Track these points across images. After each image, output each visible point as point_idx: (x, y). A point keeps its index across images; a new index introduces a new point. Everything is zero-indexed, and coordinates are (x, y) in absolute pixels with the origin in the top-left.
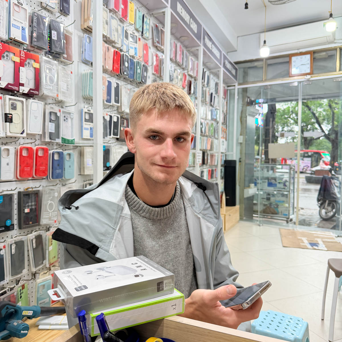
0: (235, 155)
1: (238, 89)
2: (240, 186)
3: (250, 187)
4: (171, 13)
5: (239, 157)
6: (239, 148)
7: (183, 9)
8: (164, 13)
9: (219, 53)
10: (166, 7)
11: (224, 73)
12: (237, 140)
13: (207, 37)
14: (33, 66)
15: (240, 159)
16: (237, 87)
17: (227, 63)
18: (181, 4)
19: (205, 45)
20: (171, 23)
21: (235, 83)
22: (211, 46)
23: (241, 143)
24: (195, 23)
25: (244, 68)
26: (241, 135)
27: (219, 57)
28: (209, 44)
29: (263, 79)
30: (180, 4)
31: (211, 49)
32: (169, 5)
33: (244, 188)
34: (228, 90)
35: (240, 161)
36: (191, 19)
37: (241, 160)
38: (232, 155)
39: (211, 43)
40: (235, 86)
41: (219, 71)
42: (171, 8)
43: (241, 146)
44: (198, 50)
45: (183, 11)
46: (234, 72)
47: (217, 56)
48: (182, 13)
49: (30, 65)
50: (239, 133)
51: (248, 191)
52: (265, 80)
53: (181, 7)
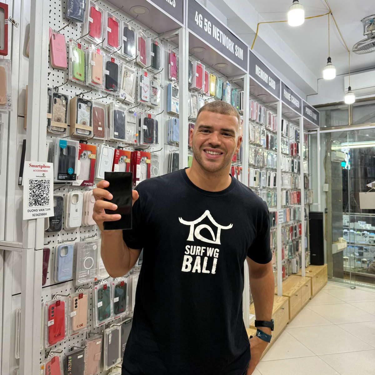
0: (319, 206)
1: (321, 134)
2: (326, 240)
3: (339, 241)
4: (250, 77)
5: (324, 207)
6: (324, 197)
7: (261, 70)
8: (243, 79)
9: (298, 102)
10: (245, 74)
11: (305, 120)
12: (322, 188)
13: (286, 90)
14: (146, 163)
15: (326, 209)
16: (319, 132)
17: (307, 109)
18: (260, 66)
19: (283, 98)
20: (250, 85)
21: (317, 128)
22: (290, 98)
23: (326, 192)
24: (273, 80)
25: (327, 111)
26: (326, 183)
27: (298, 107)
28: (288, 96)
29: (349, 123)
30: (258, 67)
31: (290, 100)
32: (248, 72)
33: (332, 243)
34: (308, 135)
35: (326, 213)
36: (269, 78)
37: (327, 211)
38: (317, 206)
39: (290, 95)
40: (316, 131)
41: (299, 119)
42: (250, 74)
43: (326, 195)
44: (277, 104)
45: (262, 71)
46: (315, 117)
47: (297, 105)
48: (260, 74)
49: (144, 162)
50: (324, 181)
51: (337, 246)
52: (351, 124)
53: (260, 69)
